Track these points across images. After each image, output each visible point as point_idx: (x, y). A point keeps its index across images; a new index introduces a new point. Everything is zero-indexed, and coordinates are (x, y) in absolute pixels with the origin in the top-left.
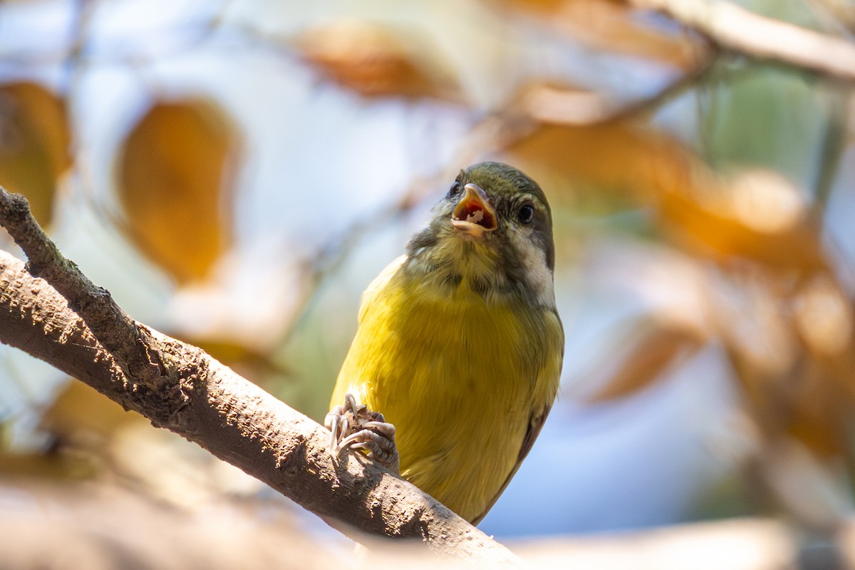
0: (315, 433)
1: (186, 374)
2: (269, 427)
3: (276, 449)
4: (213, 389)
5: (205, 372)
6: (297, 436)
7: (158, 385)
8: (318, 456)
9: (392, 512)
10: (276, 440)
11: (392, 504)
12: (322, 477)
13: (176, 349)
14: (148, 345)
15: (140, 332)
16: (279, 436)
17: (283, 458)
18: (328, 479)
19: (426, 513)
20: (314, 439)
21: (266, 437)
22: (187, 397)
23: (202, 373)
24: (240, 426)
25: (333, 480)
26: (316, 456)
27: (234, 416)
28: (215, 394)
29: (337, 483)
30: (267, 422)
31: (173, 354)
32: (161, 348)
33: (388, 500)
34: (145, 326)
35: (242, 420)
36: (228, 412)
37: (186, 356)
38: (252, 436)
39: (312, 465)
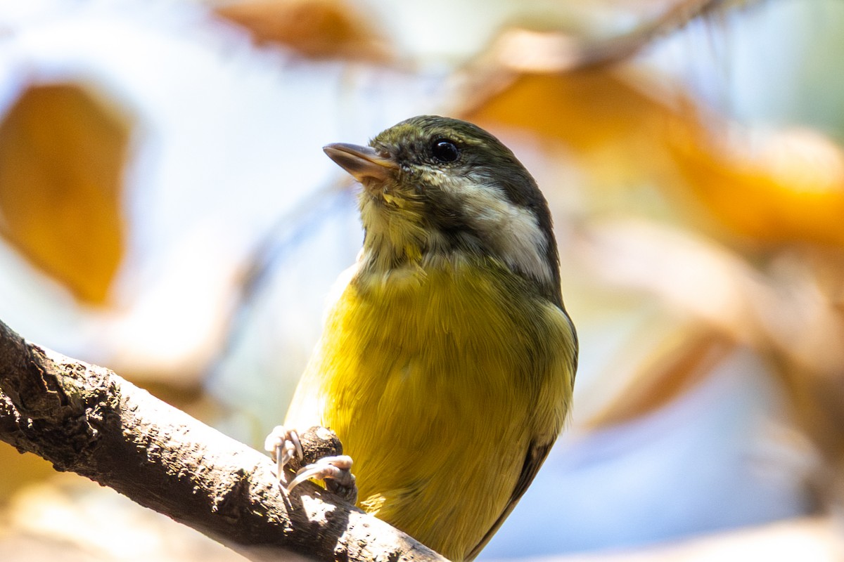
0: (259, 466)
1: (92, 402)
2: (200, 461)
3: (211, 488)
4: (127, 419)
5: (117, 398)
6: (237, 470)
7: (59, 418)
8: (265, 494)
9: (360, 558)
10: (210, 477)
11: (360, 548)
12: (270, 520)
13: (78, 372)
14: (43, 368)
15: (32, 354)
16: (214, 472)
17: (221, 499)
18: (278, 523)
19: (404, 557)
20: (257, 472)
21: (197, 474)
22: (95, 431)
23: (112, 400)
24: (164, 462)
25: (285, 522)
26: (261, 494)
27: (156, 450)
28: (130, 425)
29: (290, 527)
30: (198, 455)
31: (75, 377)
32: (60, 371)
33: (355, 544)
34: (38, 345)
35: (166, 455)
36: (148, 446)
37: (91, 379)
38: (181, 474)
39: (257, 506)
